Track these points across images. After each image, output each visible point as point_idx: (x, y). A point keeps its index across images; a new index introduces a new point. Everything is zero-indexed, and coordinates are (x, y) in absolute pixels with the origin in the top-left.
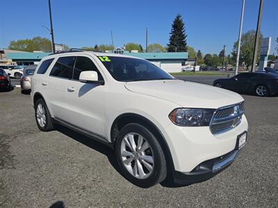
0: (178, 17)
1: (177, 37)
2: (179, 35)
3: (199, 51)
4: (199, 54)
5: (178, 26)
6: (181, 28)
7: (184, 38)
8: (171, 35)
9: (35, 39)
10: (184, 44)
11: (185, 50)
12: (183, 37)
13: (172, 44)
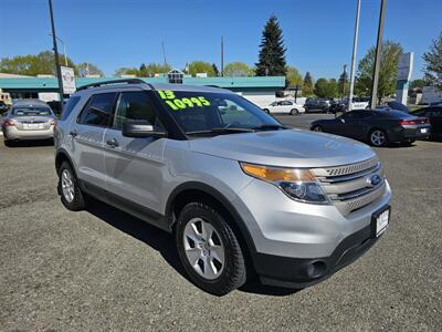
0: (271, 20)
1: (271, 52)
2: (274, 49)
3: (308, 74)
4: (308, 78)
5: (271, 34)
6: (277, 37)
7: (282, 54)
8: (261, 49)
9: (41, 55)
10: (281, 63)
11: (283, 73)
12: (280, 51)
13: (262, 63)
